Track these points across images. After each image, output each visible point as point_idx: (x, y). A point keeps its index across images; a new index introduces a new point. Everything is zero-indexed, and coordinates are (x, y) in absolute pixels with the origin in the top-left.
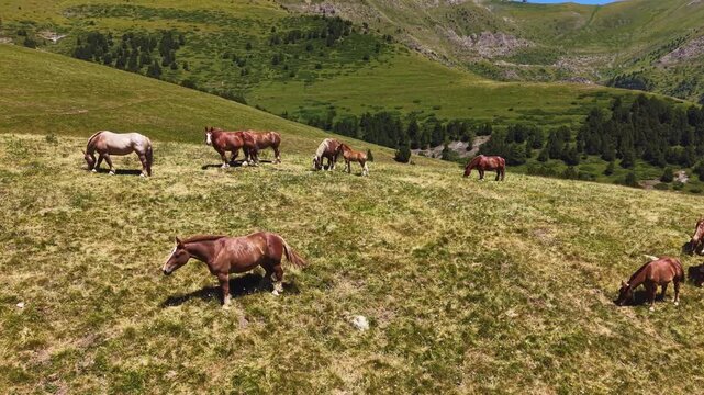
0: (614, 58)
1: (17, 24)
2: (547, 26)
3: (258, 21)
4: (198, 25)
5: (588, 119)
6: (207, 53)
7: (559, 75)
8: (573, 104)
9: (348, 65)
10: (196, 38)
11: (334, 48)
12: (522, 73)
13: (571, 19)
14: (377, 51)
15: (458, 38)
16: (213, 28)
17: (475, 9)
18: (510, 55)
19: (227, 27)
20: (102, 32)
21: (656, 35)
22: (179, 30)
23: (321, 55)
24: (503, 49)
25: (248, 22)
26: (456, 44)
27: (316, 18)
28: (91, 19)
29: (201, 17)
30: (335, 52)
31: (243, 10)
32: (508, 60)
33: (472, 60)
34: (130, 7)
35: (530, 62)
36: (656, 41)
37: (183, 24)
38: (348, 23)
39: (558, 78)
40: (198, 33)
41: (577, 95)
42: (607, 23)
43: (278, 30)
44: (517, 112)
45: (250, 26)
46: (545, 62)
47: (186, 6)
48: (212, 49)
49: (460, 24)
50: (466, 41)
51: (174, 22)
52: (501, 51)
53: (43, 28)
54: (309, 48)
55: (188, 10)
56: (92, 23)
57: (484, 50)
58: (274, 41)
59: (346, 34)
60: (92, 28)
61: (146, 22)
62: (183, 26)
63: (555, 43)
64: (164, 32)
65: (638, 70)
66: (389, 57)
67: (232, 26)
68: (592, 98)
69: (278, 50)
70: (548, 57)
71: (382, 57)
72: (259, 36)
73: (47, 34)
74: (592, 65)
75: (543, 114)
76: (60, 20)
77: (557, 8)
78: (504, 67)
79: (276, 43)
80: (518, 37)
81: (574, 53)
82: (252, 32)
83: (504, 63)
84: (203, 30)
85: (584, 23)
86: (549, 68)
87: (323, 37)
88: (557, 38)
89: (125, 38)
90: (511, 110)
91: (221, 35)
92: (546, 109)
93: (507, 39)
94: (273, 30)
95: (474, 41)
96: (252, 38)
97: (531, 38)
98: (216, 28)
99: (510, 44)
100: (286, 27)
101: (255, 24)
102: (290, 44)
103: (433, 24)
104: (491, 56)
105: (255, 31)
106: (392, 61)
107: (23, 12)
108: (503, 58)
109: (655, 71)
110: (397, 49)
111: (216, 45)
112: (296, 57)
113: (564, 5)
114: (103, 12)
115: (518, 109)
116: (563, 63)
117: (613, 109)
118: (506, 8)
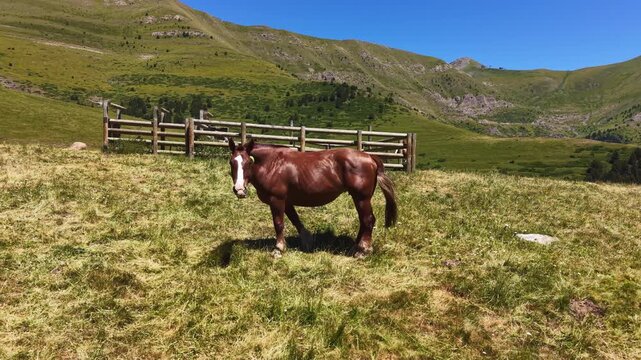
0: (588, 117)
1: (71, 91)
2: (522, 89)
3: (275, 88)
4: (223, 90)
5: (588, 171)
6: (231, 114)
7: (538, 132)
8: (572, 157)
9: (355, 124)
10: (221, 101)
11: (342, 109)
12: (504, 131)
13: (546, 83)
14: (381, 112)
15: (444, 100)
16: (236, 93)
17: (458, 75)
18: (491, 114)
19: (248, 92)
20: (142, 96)
21: (626, 97)
22: (207, 94)
23: (331, 115)
24: (485, 110)
25: (266, 88)
26: (442, 105)
27: (325, 84)
28: (131, 87)
29: (225, 83)
30: (343, 113)
31: (260, 78)
32: (490, 119)
33: (458, 119)
34: (165, 75)
35: (511, 121)
36: (626, 102)
37: (209, 89)
38: (354, 88)
39: (537, 135)
40: (222, 97)
41: (574, 149)
42: (578, 86)
43: (292, 94)
44: (519, 164)
45: (268, 91)
46: (523, 120)
47: (212, 74)
48: (235, 111)
49: (445, 88)
50: (451, 103)
51: (201, 88)
52: (484, 111)
53: (92, 93)
54: (320, 110)
55: (214, 78)
56: (132, 90)
57: (468, 110)
58: (290, 104)
59: (352, 97)
60: (132, 94)
61: (177, 88)
62: (209, 91)
63: (531, 104)
64: (194, 96)
65: (613, 127)
66: (392, 116)
67: (252, 91)
68: (589, 153)
69: (293, 111)
70: (527, 117)
71: (386, 117)
72: (275, 100)
73: (94, 99)
74: (567, 123)
75: (545, 166)
76: (106, 87)
77: (530, 74)
78: (487, 125)
79: (291, 106)
80: (497, 99)
81: (550, 113)
82: (269, 96)
83: (486, 121)
84: (227, 95)
85: (556, 86)
86: (528, 126)
87: (332, 99)
88: (534, 99)
89: (161, 102)
90: (512, 162)
91: (243, 99)
92: (546, 162)
93: (488, 100)
94: (288, 94)
95: (459, 103)
96: (270, 101)
97: (510, 100)
98: (239, 93)
99: (491, 105)
100: (299, 92)
101: (271, 90)
102: (303, 106)
103: (420, 88)
104: (474, 116)
105: (272, 95)
106: (396, 120)
107: (75, 80)
108: (485, 117)
109: (629, 128)
110: (398, 109)
111: (238, 107)
112: (309, 117)
113: (537, 71)
114: (142, 80)
115: (520, 161)
116: (540, 121)
117: (611, 162)
118: (484, 73)
